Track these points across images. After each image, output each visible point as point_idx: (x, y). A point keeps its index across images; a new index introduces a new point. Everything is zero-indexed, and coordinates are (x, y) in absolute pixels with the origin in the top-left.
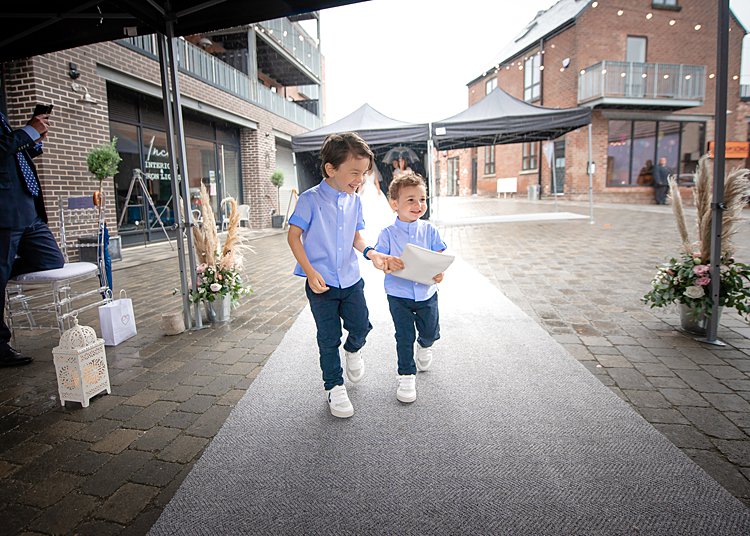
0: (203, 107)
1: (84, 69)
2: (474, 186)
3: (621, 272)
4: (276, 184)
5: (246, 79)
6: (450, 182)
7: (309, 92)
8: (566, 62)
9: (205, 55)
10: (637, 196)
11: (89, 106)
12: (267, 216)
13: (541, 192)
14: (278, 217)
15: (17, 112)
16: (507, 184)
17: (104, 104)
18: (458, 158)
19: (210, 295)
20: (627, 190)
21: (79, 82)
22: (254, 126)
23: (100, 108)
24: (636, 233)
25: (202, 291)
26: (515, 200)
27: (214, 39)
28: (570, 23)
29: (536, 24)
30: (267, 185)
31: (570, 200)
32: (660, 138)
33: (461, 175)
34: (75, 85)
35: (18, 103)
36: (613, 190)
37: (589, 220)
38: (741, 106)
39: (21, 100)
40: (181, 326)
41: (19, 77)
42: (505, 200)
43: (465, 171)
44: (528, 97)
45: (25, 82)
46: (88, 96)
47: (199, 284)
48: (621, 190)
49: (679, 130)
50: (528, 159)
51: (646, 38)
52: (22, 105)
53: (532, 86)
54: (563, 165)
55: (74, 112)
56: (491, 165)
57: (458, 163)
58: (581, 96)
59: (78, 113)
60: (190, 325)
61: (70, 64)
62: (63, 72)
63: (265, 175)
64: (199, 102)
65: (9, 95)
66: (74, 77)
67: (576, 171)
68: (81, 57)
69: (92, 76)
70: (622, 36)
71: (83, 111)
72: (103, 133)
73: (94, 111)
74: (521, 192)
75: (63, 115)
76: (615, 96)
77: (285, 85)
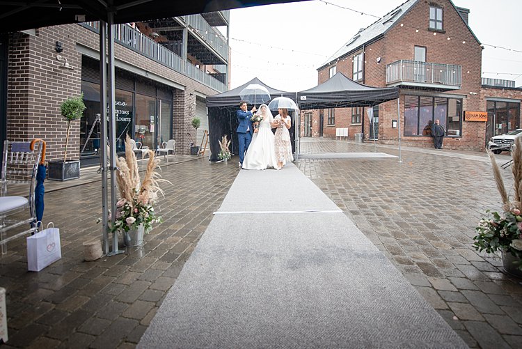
0: (149, 75)
1: (67, 46)
2: (321, 132)
3: (435, 206)
4: (195, 126)
5: (180, 59)
6: (306, 128)
7: (221, 69)
8: (378, 59)
9: (153, 42)
10: (423, 143)
11: (68, 71)
12: (187, 147)
13: (363, 137)
14: (195, 147)
15: (15, 72)
16: (342, 132)
17: (79, 70)
18: (311, 113)
19: (126, 227)
20: (416, 138)
21: (62, 55)
22: (183, 89)
23: (76, 72)
24: (432, 171)
25: (118, 223)
26: (347, 142)
27: (162, 33)
28: (381, 37)
29: (360, 36)
30: (189, 126)
31: (382, 143)
32: (435, 107)
33: (313, 124)
34: (59, 57)
35: (16, 66)
36: (408, 138)
37: (397, 159)
38: (482, 91)
39: (18, 64)
40: (98, 252)
41: (19, 49)
42: (341, 141)
43: (316, 122)
44: (355, 79)
45: (22, 52)
46: (67, 64)
47: (118, 217)
48: (413, 138)
49: (446, 102)
50: (355, 116)
51: (426, 47)
52: (19, 68)
53: (358, 72)
54: (377, 121)
55: (56, 74)
56: (332, 119)
57: (311, 116)
58: (388, 80)
59: (59, 75)
60: (107, 251)
61: (57, 42)
62: (51, 48)
63: (188, 120)
64: (147, 71)
65: (11, 60)
66: (59, 51)
67: (385, 126)
68: (65, 38)
69: (72, 51)
70: (412, 46)
71: (63, 73)
72: (76, 89)
73: (71, 74)
74: (350, 137)
75: (48, 76)
76: (409, 81)
77: (205, 64)
